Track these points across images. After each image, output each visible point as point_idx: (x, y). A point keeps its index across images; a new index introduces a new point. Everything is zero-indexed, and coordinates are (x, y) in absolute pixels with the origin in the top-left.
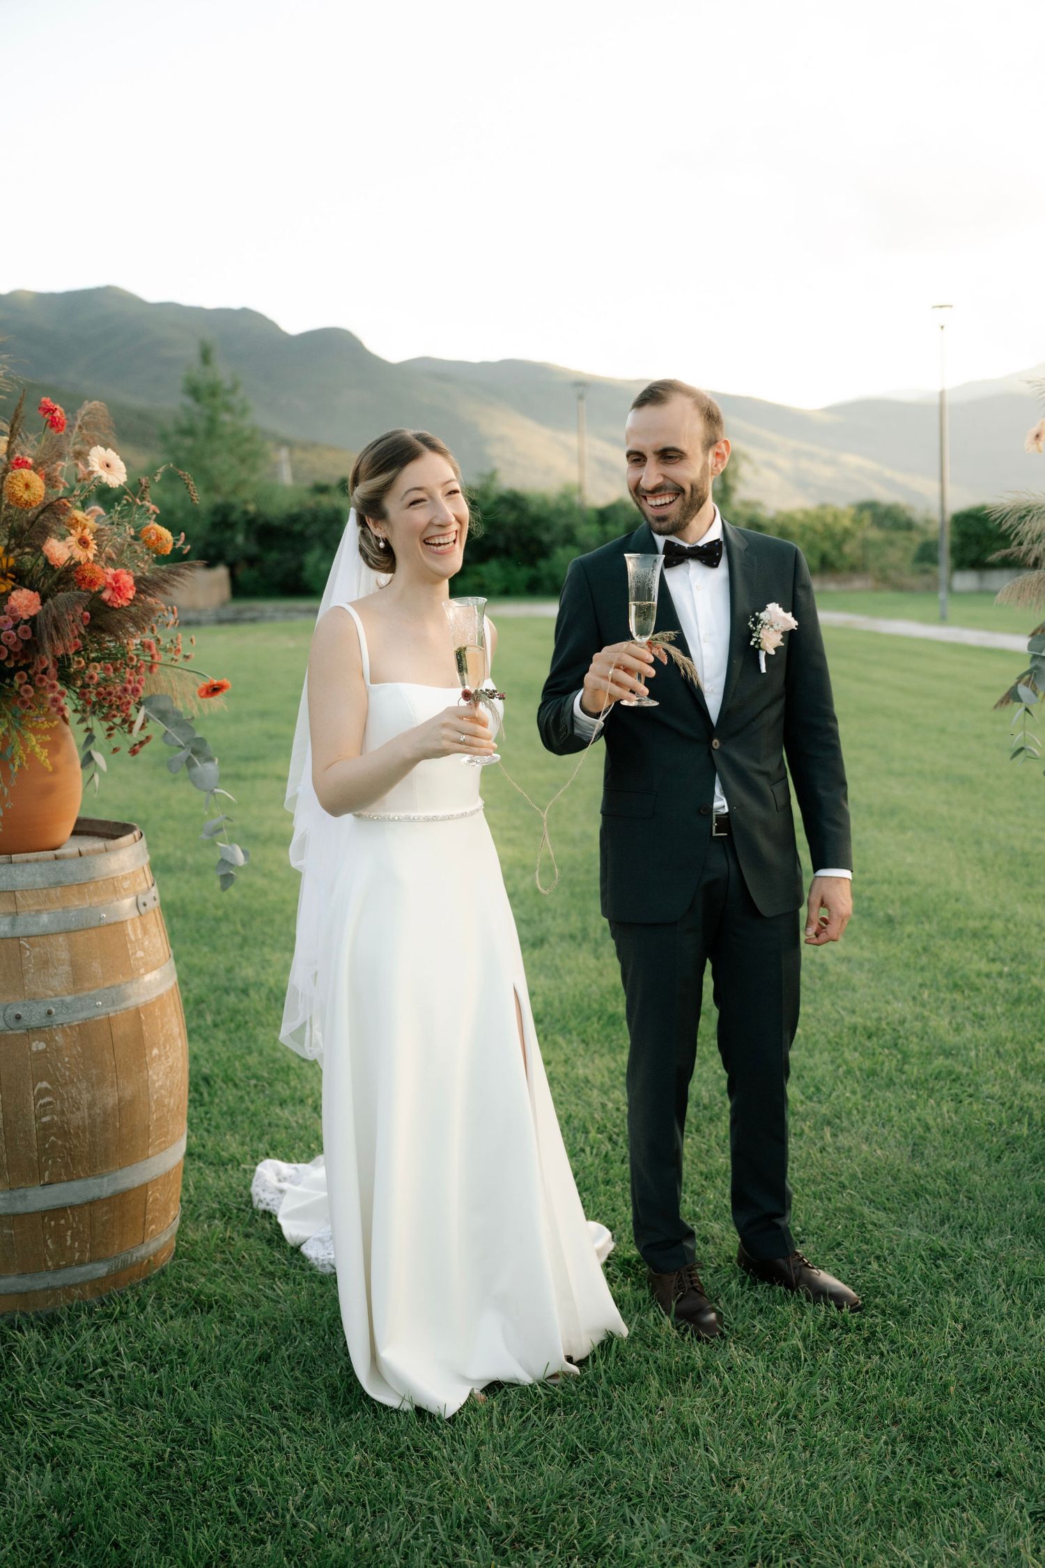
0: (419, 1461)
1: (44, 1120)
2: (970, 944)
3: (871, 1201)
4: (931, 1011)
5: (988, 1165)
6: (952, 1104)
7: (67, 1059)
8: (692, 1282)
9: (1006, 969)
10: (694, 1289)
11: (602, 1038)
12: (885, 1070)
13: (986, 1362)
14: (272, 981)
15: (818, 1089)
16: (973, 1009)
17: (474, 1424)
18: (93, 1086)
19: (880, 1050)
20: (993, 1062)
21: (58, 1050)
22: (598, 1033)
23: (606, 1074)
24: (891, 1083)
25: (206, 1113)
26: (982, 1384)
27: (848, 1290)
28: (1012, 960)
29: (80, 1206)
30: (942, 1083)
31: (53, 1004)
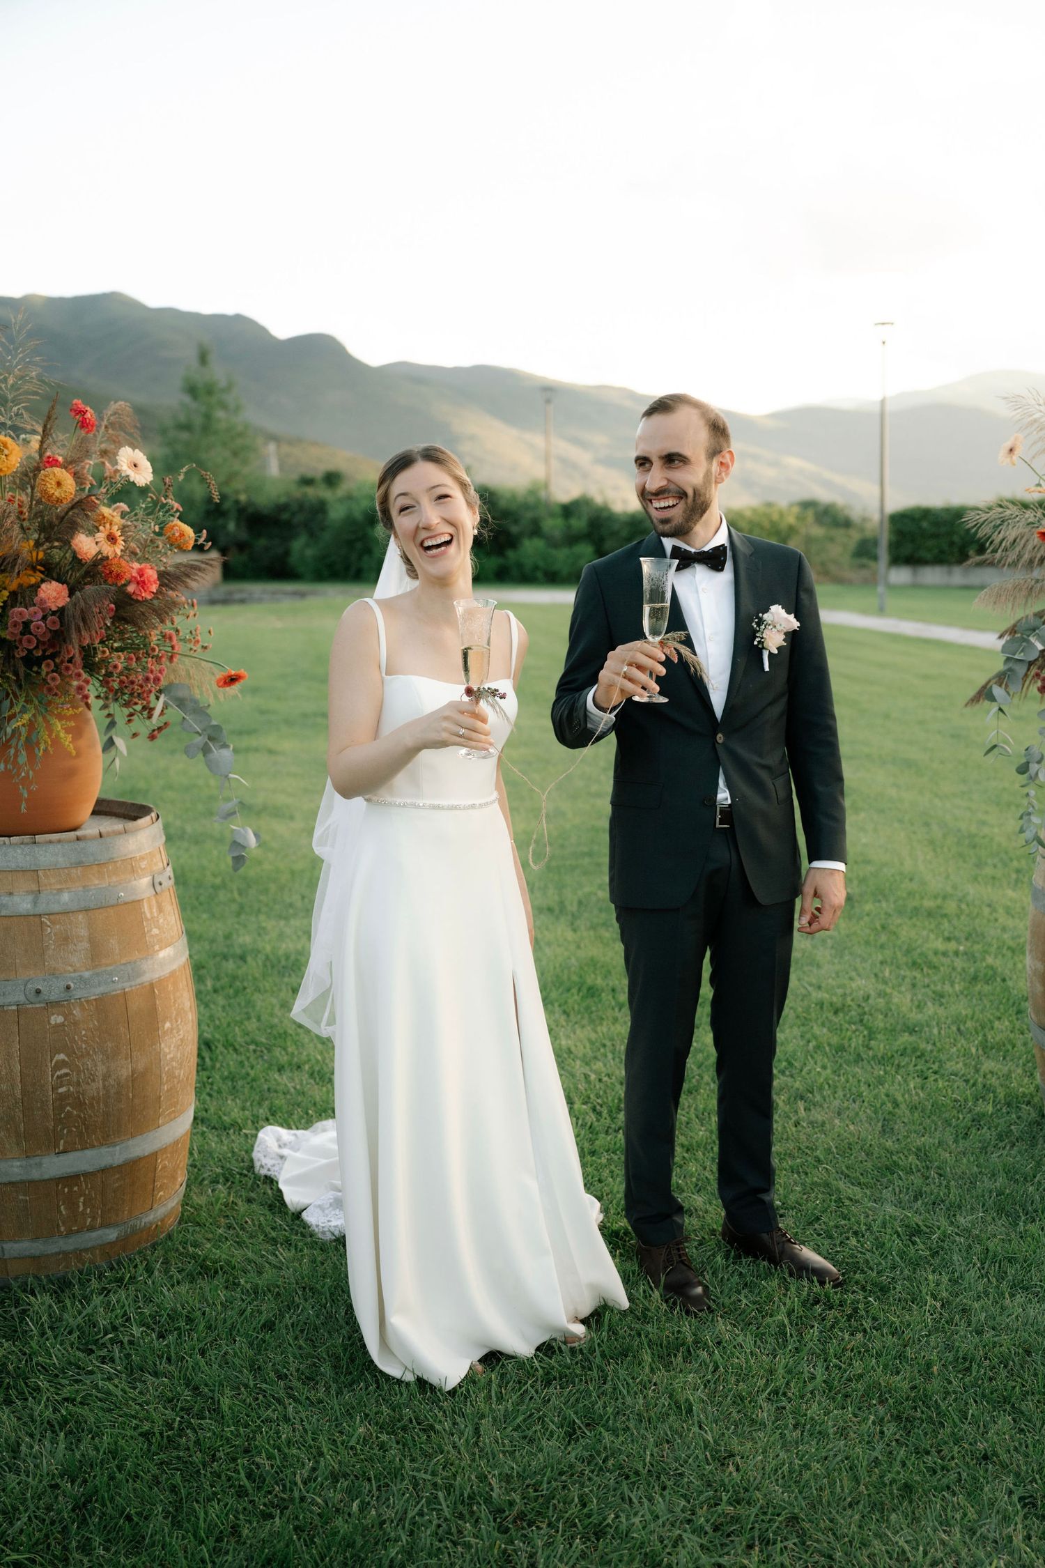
0: (421, 1435)
1: (61, 1090)
2: (927, 923)
3: (847, 1176)
4: (893, 988)
5: (956, 1141)
6: (918, 1080)
7: (84, 1032)
8: (680, 1256)
9: (961, 948)
10: (682, 1262)
11: (582, 1009)
12: (853, 1045)
13: (967, 1343)
14: (268, 948)
15: (790, 1064)
16: (932, 986)
17: (474, 1396)
18: (108, 1058)
19: (847, 1026)
20: (955, 1040)
21: (76, 1024)
22: (579, 1004)
23: (588, 1045)
24: (859, 1058)
25: (209, 1078)
26: (964, 1364)
27: (828, 1265)
28: (967, 939)
29: (93, 1174)
30: (907, 1059)
31: (72, 979)
